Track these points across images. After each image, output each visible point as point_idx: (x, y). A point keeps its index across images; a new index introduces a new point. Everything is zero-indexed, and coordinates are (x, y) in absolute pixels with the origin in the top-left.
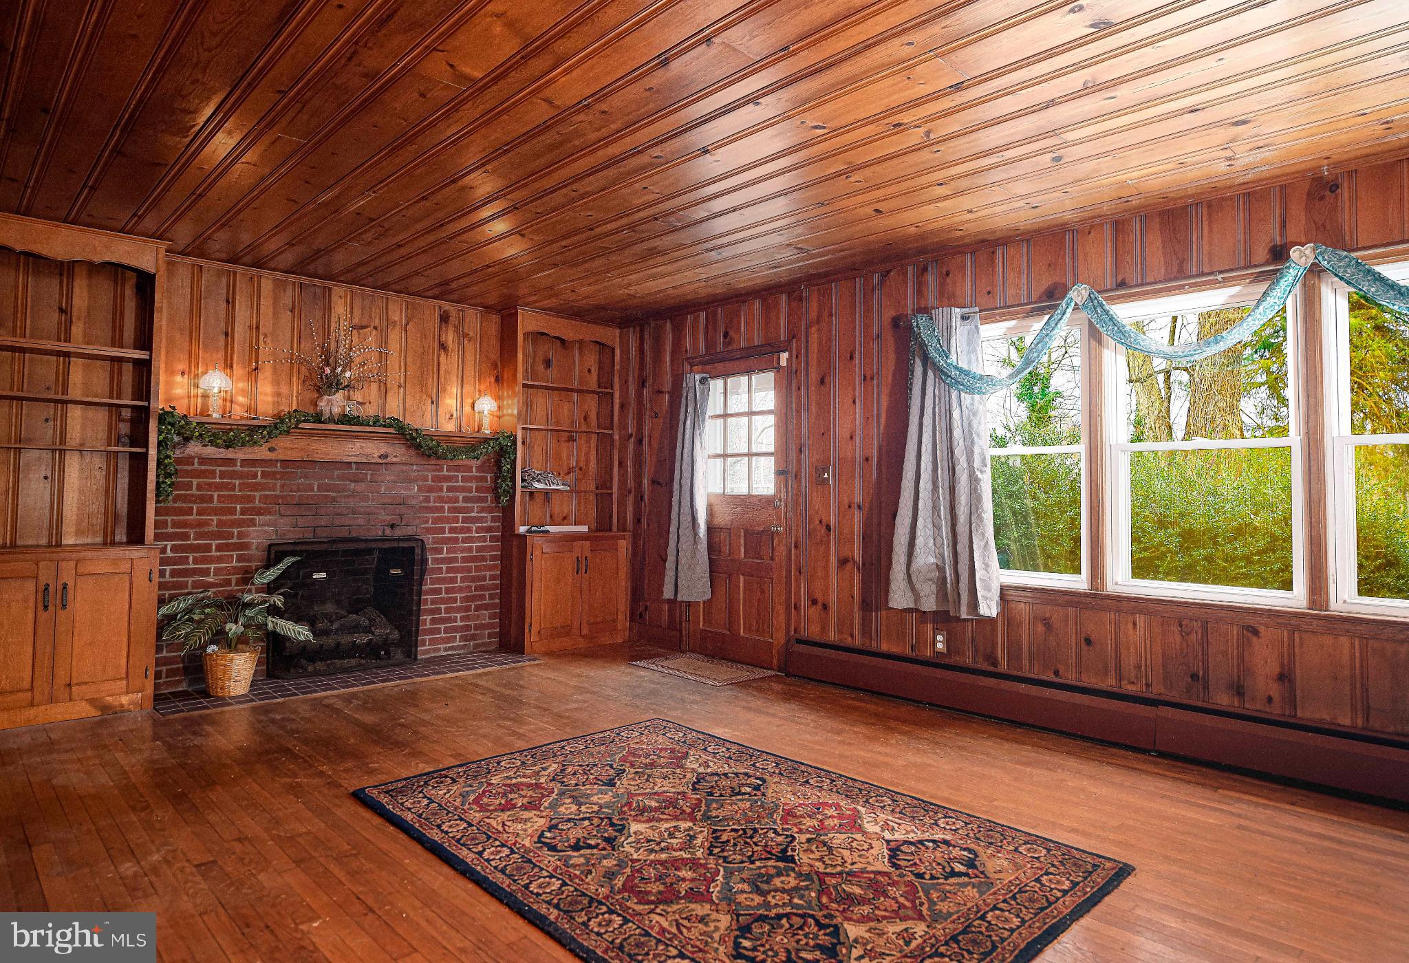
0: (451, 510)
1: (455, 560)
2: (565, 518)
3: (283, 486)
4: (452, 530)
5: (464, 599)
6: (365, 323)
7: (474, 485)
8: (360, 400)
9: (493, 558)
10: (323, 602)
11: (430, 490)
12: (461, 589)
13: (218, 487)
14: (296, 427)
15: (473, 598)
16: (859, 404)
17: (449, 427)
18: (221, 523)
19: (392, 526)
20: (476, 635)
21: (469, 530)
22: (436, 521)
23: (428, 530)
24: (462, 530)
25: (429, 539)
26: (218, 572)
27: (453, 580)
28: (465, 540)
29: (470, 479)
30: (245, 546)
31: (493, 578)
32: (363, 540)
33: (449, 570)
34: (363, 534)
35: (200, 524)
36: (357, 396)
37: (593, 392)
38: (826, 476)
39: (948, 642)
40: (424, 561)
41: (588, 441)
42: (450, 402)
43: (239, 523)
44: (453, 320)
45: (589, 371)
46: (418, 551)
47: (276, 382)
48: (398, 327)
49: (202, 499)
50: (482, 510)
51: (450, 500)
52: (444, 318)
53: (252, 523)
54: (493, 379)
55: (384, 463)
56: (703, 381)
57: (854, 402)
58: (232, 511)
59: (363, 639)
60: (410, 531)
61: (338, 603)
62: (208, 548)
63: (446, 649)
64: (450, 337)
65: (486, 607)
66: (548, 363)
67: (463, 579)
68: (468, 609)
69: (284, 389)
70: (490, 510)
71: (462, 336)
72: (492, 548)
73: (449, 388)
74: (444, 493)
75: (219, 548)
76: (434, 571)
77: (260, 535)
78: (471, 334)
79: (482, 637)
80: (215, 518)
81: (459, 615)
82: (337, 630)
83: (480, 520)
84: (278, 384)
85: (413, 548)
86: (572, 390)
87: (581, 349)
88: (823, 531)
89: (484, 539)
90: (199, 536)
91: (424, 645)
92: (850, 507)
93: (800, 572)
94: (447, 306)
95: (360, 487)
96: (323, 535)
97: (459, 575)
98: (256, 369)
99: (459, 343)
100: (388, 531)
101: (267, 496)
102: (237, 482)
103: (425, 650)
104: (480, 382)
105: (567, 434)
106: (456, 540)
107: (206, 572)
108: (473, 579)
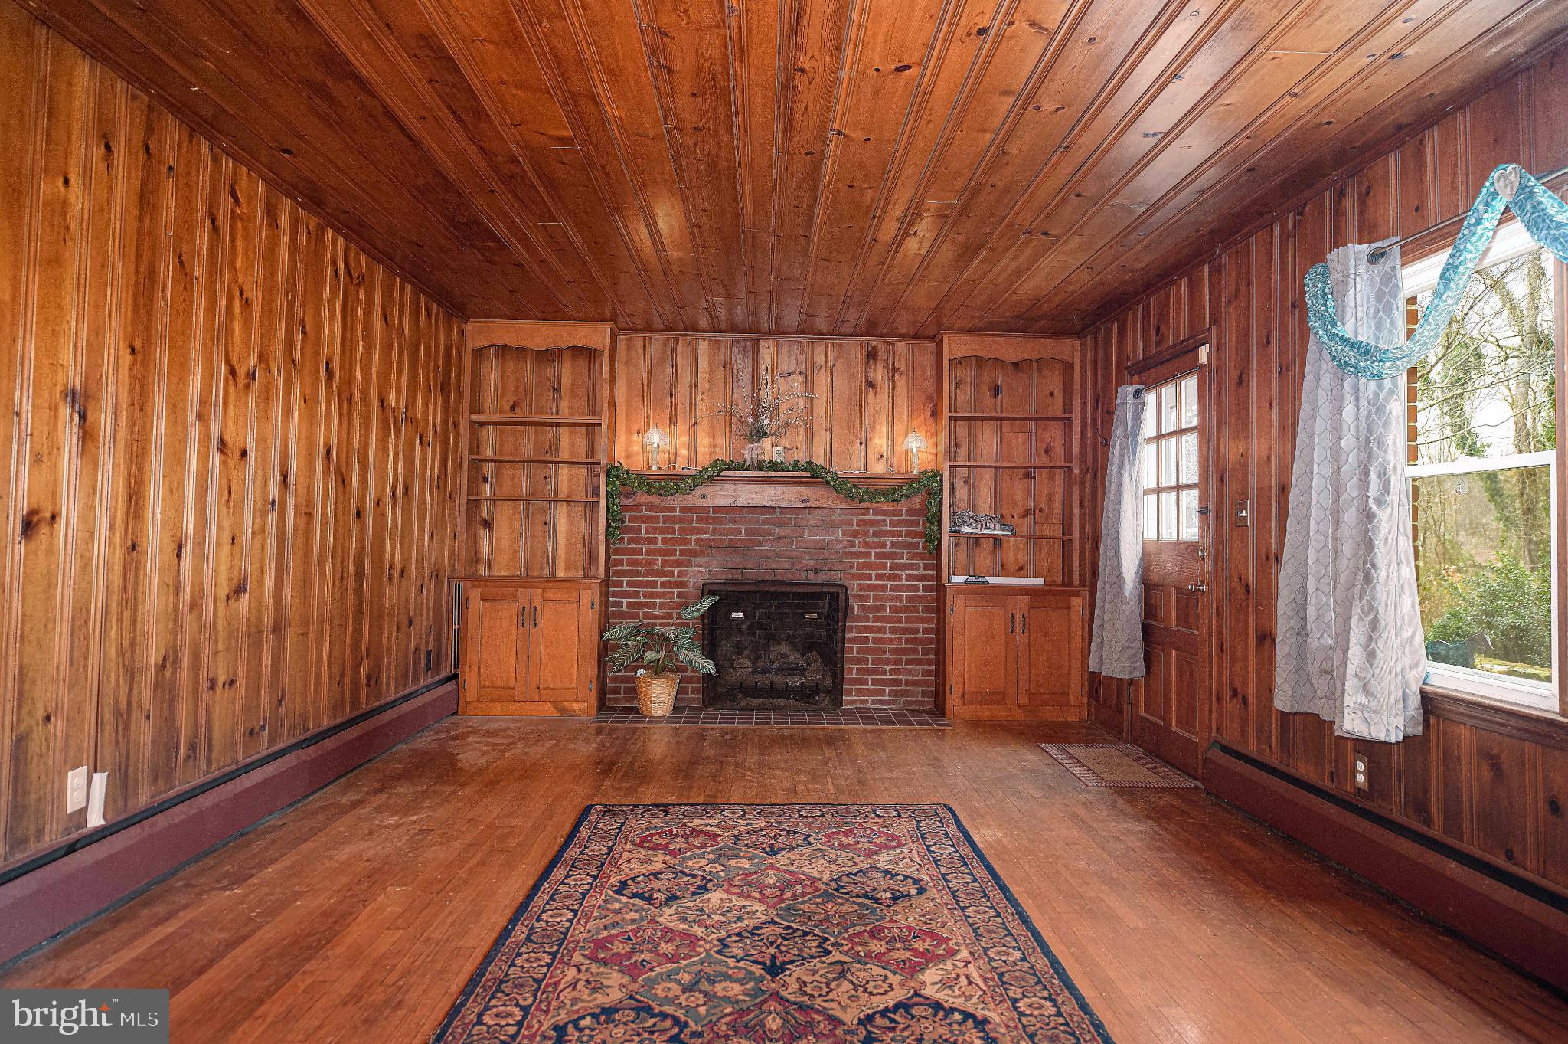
0: (878, 556)
1: (882, 608)
2: (1021, 568)
3: (714, 530)
4: (879, 577)
5: (894, 651)
6: (792, 369)
7: (903, 529)
8: (788, 446)
9: (927, 609)
10: (779, 643)
11: (856, 534)
12: (890, 641)
13: (662, 531)
14: (718, 476)
15: (904, 651)
16: (1276, 410)
17: (879, 469)
18: (664, 563)
19: (816, 571)
20: (909, 691)
21: (898, 578)
22: (861, 566)
23: (854, 576)
24: (889, 578)
25: (854, 586)
26: (662, 605)
27: (881, 630)
28: (893, 589)
29: (900, 523)
30: (682, 584)
31: (926, 631)
32: (787, 584)
33: (876, 619)
34: (788, 577)
35: (649, 563)
36: (785, 442)
37: (1058, 419)
38: (1244, 514)
39: (1370, 775)
40: (848, 608)
41: (1052, 477)
42: (879, 441)
43: (679, 564)
44: (883, 355)
45: (1052, 394)
46: (842, 597)
47: (712, 434)
48: (824, 369)
49: (650, 541)
50: (913, 556)
51: (877, 545)
52: (873, 355)
53: (689, 563)
54: (928, 413)
55: (806, 508)
56: (1137, 394)
57: (1271, 405)
58: (673, 553)
59: (795, 682)
60: (835, 576)
61: (793, 644)
62: (654, 584)
63: (873, 702)
64: (879, 374)
65: (919, 662)
66: (997, 391)
67: (892, 630)
68: (897, 662)
69: (719, 441)
70: (921, 557)
71: (892, 372)
72: (924, 598)
73: (878, 427)
74: (870, 539)
75: (663, 585)
76: (858, 619)
77: (697, 573)
78: (903, 368)
79: (915, 695)
80: (660, 558)
81: (888, 668)
82: (777, 669)
83: (911, 567)
84: (714, 437)
85: (838, 594)
86: (1030, 419)
87: (1039, 370)
88: (1243, 591)
89: (916, 588)
90: (647, 574)
91: (851, 694)
92: (1267, 558)
93: (1222, 650)
94: (874, 342)
95: (785, 531)
96: (751, 575)
97: (888, 626)
98: (696, 423)
99: (889, 379)
100: (812, 576)
101: (702, 539)
102: (676, 527)
103: (851, 699)
104: (913, 419)
105: (1022, 470)
106: (884, 588)
107: (653, 606)
108: (905, 631)
